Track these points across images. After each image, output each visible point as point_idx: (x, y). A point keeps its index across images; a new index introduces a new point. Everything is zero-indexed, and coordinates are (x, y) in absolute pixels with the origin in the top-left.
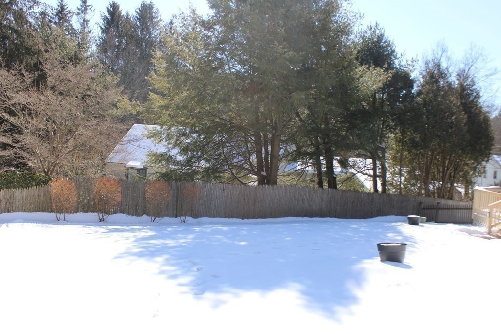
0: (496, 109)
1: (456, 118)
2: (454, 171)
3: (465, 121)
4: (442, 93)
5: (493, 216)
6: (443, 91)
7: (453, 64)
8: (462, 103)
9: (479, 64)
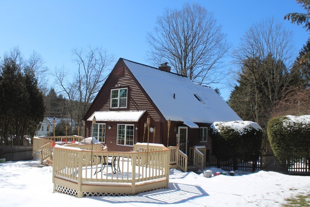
0: (47, 91)
1: (23, 95)
2: (23, 127)
3: (28, 97)
4: (15, 80)
5: (44, 153)
6: (15, 79)
7: (24, 62)
8: (27, 86)
9: (38, 64)
